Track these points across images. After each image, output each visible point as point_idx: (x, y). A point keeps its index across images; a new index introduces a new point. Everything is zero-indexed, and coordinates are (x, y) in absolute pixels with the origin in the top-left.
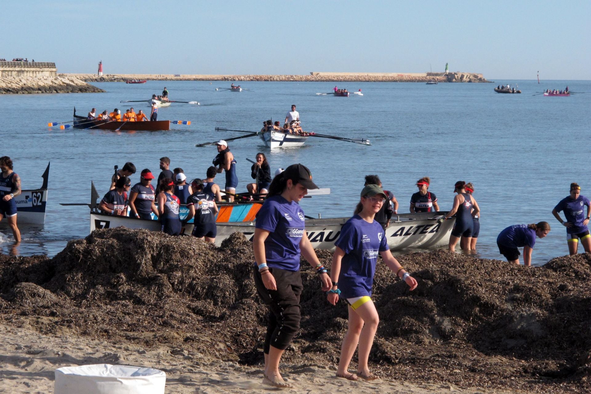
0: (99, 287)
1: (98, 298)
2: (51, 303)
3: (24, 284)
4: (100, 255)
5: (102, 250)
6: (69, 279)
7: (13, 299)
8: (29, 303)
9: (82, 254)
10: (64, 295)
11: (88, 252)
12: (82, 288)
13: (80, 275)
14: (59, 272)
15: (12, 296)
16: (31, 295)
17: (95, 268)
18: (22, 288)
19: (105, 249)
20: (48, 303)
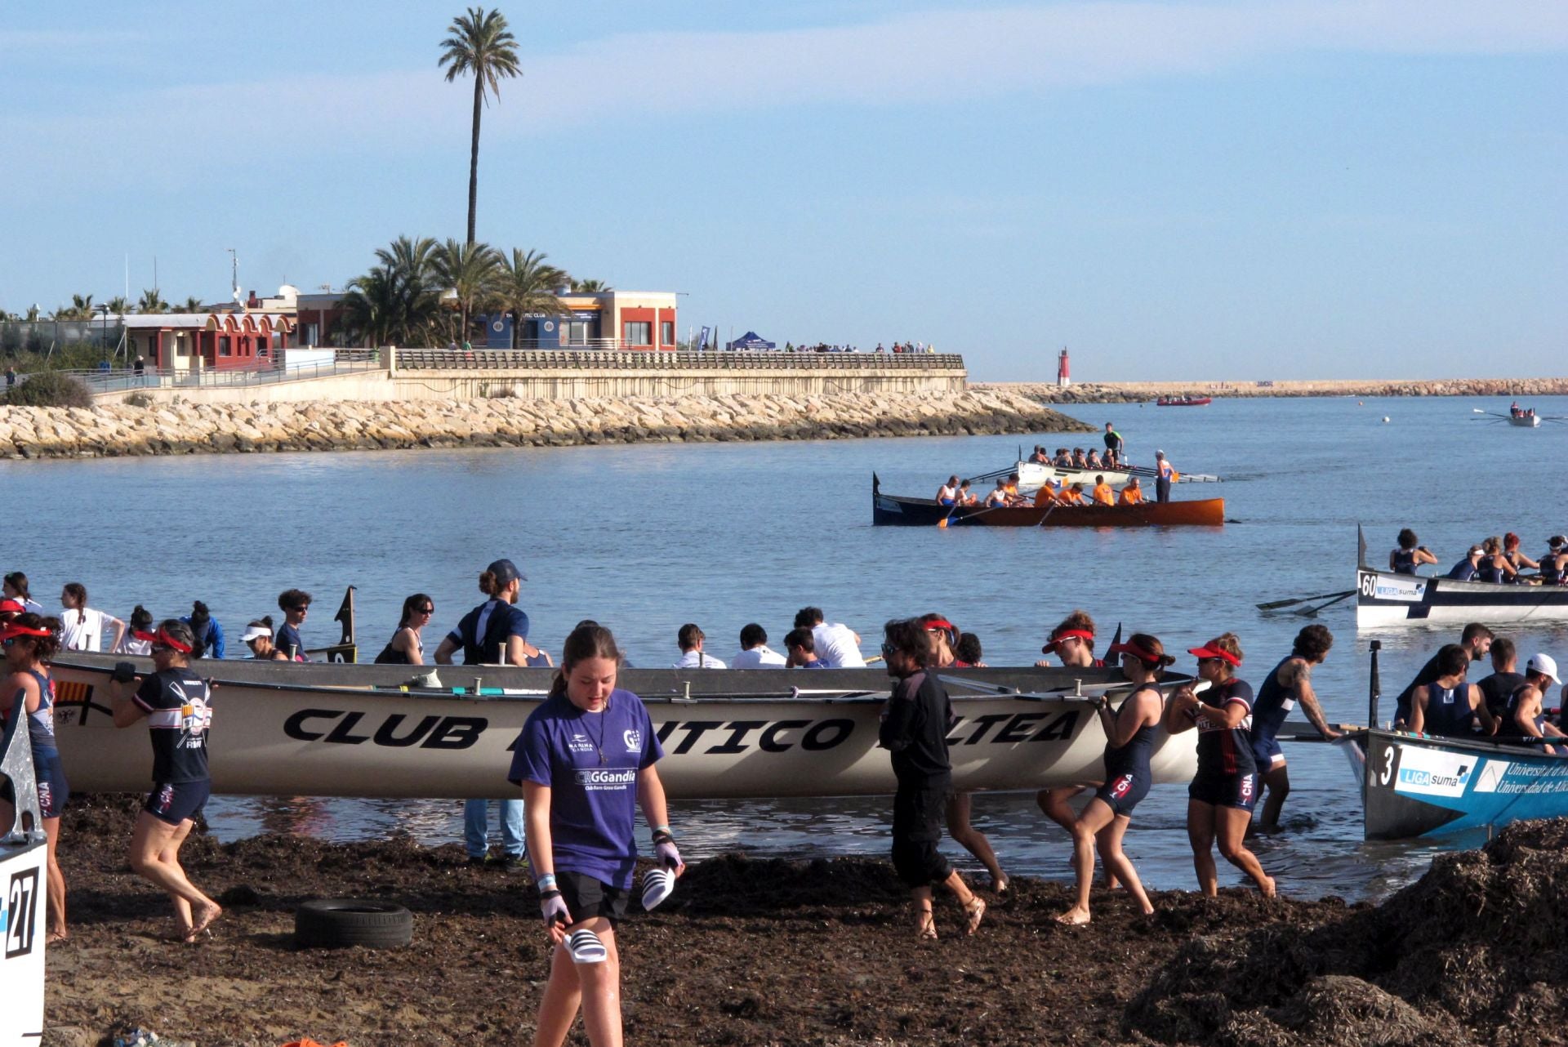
0: (1542, 989)
1: (1541, 1020)
2: (1412, 1033)
3: (1332, 979)
4: (1537, 894)
5: (1544, 881)
6: (1452, 964)
7: (1303, 1024)
8: (1352, 1035)
9: (1487, 894)
10: (1440, 1010)
11: (1502, 888)
12: (1489, 991)
13: (1482, 954)
14: (1418, 944)
15: (1299, 1016)
16: (1355, 1012)
17: (1525, 933)
18: (1330, 991)
19: (1551, 880)
20: (1403, 1033)
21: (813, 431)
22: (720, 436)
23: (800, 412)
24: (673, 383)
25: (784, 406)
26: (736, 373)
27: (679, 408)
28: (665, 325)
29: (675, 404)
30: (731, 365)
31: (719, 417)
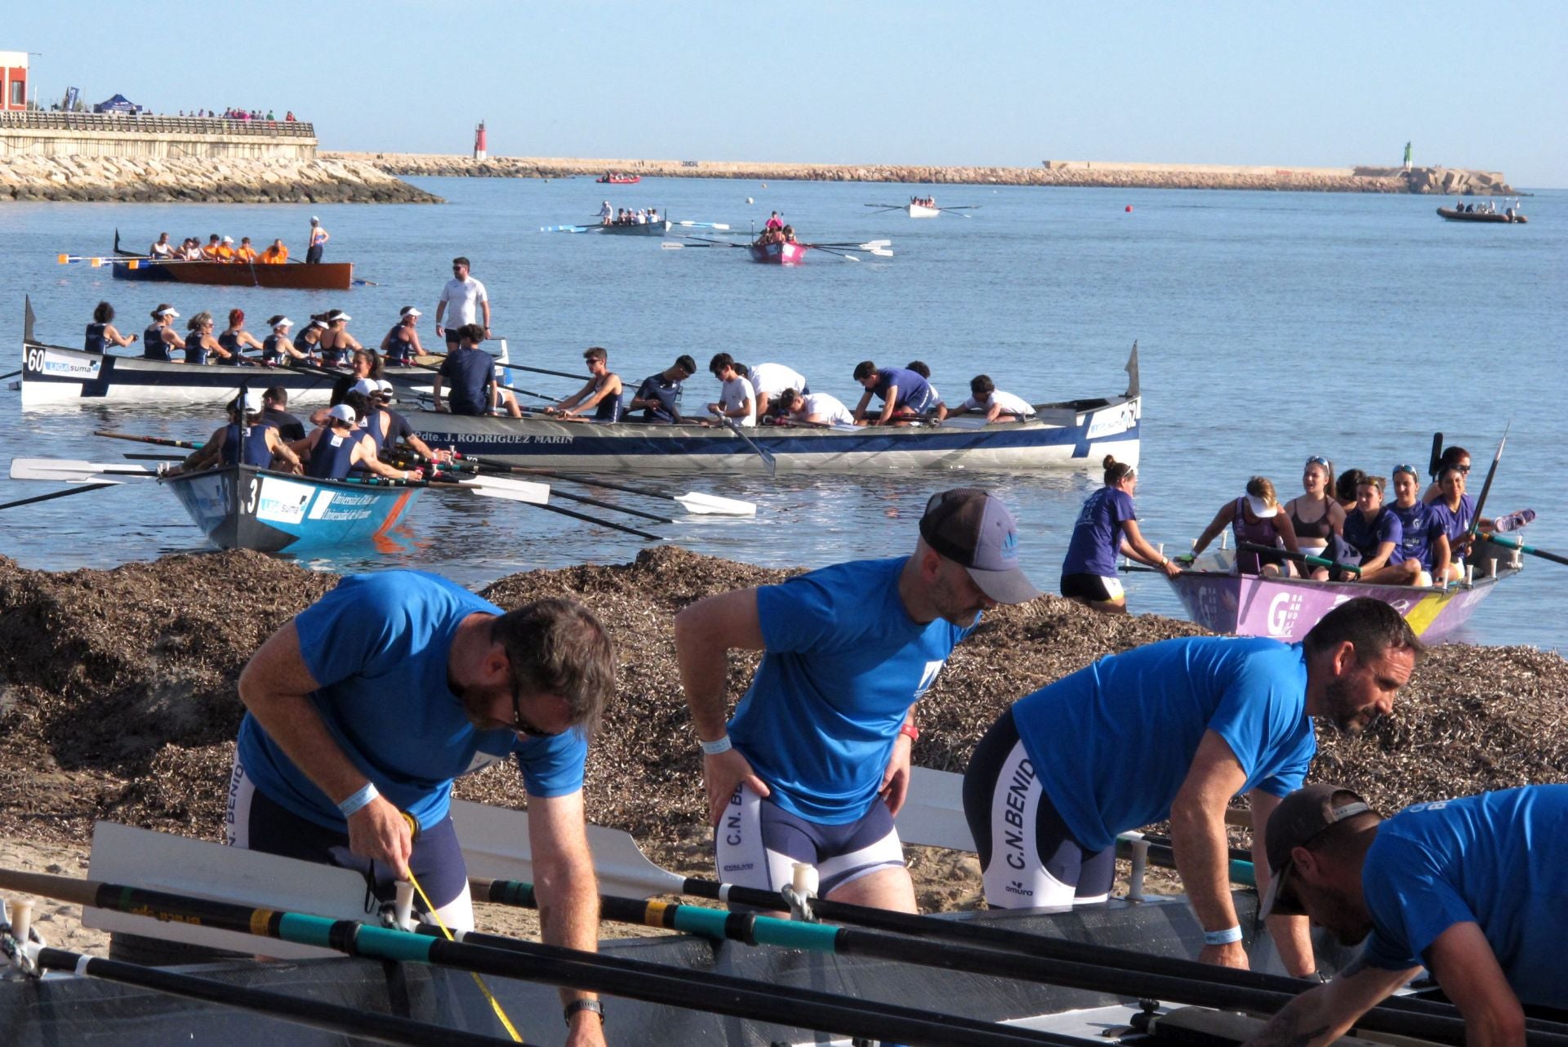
21: (150, 193)
22: (52, 196)
23: (139, 175)
24: (11, 141)
25: (123, 168)
26: (77, 134)
27: (13, 167)
28: (16, 84)
29: (9, 163)
30: (72, 126)
31: (54, 177)
